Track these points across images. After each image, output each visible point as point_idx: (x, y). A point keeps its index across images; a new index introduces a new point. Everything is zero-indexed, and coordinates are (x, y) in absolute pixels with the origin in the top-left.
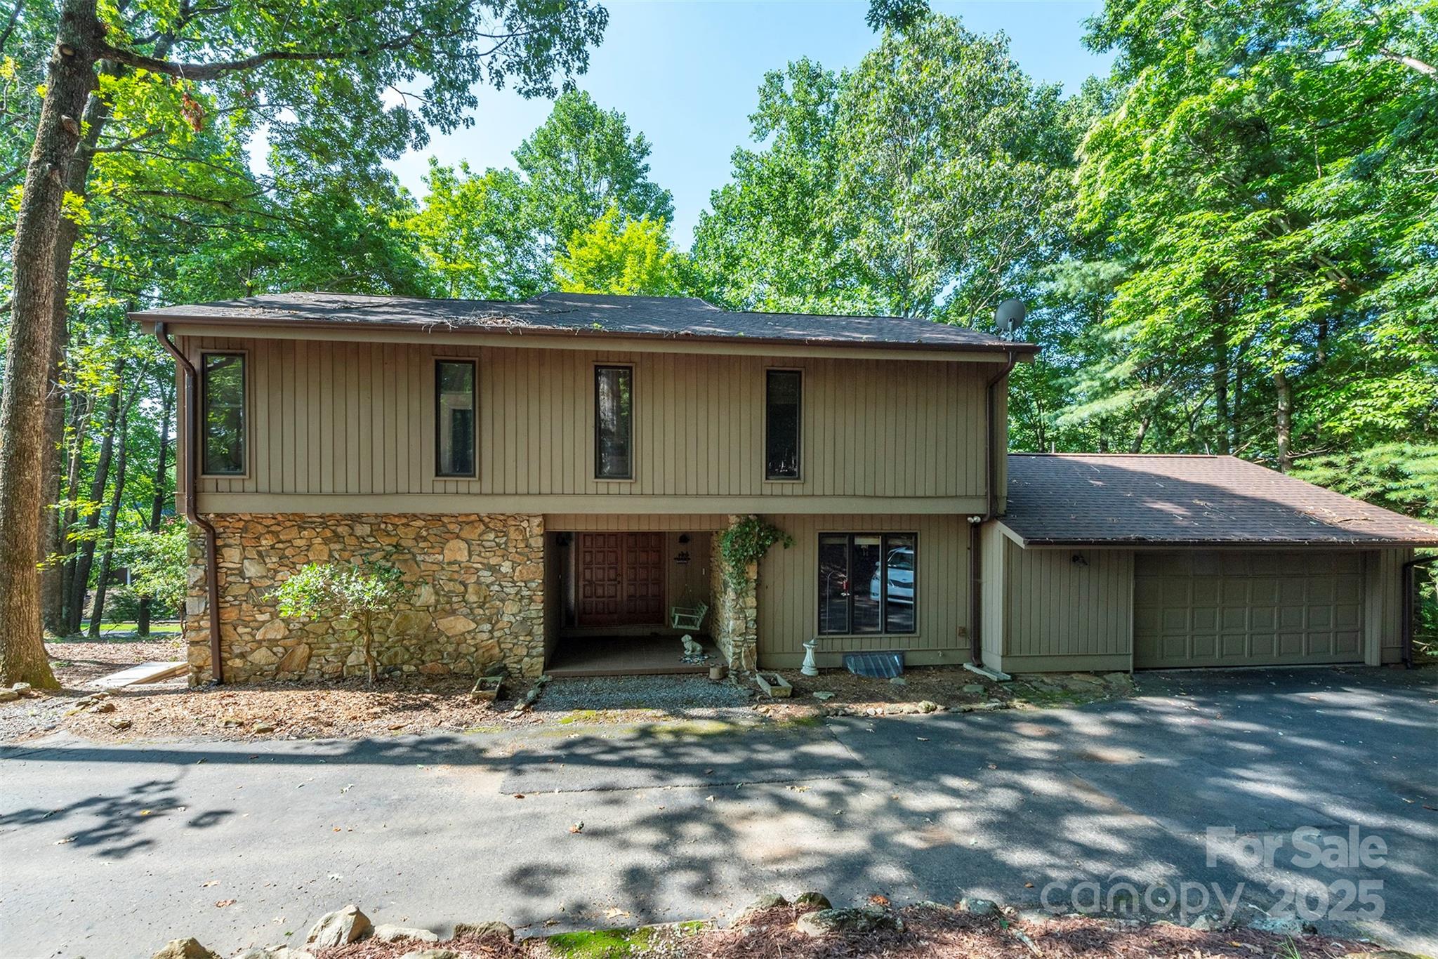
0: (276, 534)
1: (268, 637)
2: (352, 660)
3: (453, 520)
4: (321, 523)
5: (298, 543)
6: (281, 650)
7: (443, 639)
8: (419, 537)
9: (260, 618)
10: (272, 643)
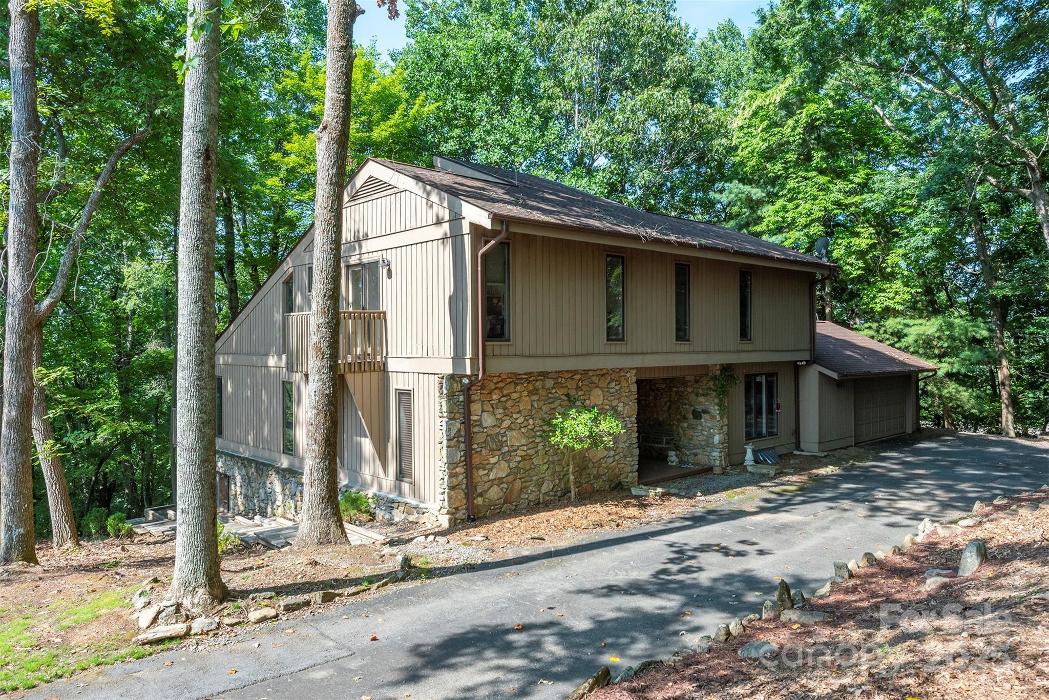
0: (501, 389)
1: (499, 476)
2: (544, 488)
3: (595, 373)
4: (527, 379)
5: (515, 396)
6: (506, 486)
7: (590, 465)
8: (578, 388)
9: (493, 460)
10: (500, 480)
